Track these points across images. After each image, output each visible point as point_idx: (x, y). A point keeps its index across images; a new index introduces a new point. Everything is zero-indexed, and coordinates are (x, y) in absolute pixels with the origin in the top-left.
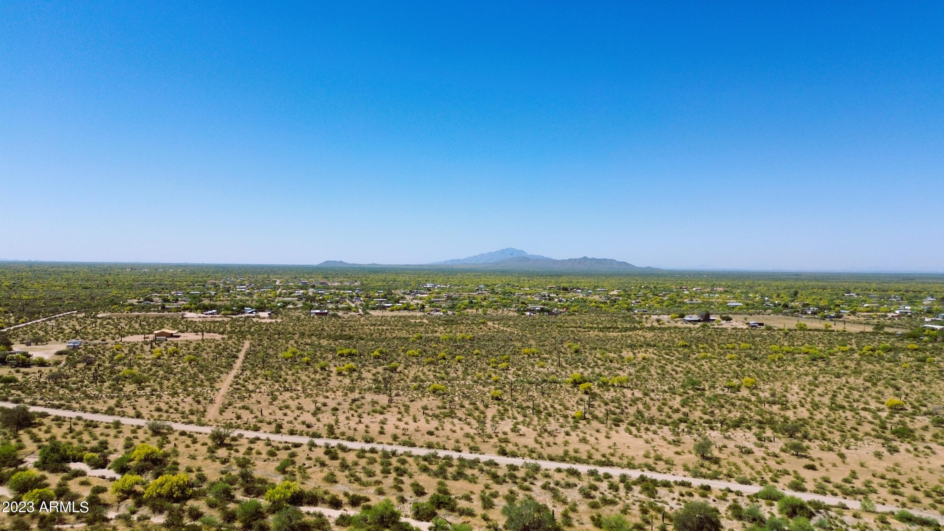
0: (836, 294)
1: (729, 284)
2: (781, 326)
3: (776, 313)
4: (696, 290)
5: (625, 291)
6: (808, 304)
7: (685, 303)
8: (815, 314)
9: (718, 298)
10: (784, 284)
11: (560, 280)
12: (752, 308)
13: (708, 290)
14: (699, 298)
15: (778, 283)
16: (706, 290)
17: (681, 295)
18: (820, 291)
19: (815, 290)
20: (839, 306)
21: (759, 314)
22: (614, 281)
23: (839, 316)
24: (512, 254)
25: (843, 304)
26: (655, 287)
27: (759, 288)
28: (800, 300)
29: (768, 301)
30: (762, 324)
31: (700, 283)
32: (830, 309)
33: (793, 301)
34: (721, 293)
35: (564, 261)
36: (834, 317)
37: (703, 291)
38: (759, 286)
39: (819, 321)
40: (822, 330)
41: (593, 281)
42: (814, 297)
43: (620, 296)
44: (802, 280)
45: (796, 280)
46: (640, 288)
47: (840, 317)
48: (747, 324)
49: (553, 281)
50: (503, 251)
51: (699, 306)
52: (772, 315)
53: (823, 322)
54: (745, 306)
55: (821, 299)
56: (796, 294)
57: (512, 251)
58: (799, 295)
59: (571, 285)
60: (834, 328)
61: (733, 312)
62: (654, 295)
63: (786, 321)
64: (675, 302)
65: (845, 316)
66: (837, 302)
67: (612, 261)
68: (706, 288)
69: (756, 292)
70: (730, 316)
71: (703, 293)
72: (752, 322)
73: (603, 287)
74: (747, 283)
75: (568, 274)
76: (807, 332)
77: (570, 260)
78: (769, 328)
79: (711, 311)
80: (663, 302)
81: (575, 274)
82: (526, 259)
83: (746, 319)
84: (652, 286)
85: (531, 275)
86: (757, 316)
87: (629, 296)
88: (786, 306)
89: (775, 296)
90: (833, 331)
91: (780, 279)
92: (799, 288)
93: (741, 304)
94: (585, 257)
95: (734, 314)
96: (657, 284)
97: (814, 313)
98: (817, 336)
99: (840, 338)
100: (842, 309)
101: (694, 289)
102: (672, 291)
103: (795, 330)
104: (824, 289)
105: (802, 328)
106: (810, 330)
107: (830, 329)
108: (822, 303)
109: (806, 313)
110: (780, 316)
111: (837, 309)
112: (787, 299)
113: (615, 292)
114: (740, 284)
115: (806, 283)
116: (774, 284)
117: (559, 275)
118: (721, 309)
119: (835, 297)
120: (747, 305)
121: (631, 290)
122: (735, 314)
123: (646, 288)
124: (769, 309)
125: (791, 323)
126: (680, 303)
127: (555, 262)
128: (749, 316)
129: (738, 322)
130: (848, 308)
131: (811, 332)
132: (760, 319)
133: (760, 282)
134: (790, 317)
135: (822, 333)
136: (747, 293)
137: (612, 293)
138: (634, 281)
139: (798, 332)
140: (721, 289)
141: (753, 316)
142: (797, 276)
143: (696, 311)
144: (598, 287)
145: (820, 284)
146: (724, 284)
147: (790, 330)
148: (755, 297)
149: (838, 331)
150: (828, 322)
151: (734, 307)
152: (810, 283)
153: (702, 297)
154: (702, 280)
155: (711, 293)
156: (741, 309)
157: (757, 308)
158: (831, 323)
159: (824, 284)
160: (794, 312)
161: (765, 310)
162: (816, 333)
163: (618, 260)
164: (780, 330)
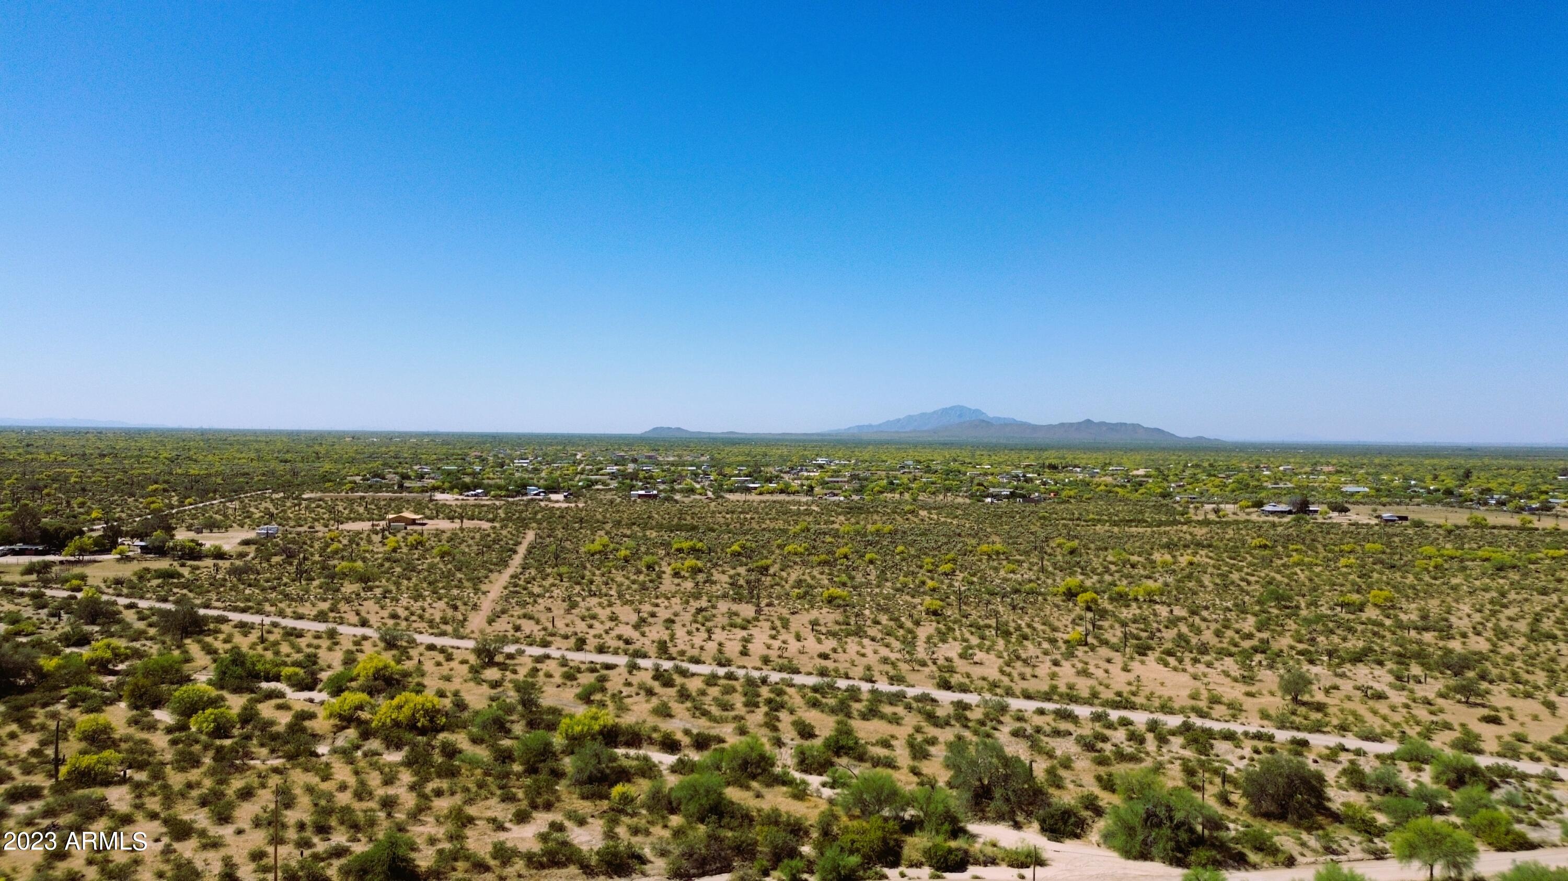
0: (1542, 476)
1: (1344, 461)
2: (1441, 521)
3: (1430, 502)
4: (1285, 470)
5: (1158, 469)
6: (1489, 490)
7: (1265, 488)
8: (1503, 504)
9: (1325, 481)
10: (1446, 463)
11: (1046, 454)
12: (1387, 496)
13: (1308, 469)
14: (1290, 481)
15: (1436, 461)
16: (1303, 471)
17: (1257, 475)
18: (1512, 472)
19: (1504, 472)
20: (1547, 493)
21: (1398, 504)
22: (1138, 457)
23: (1546, 508)
24: (960, 416)
25: (1554, 490)
26: (1211, 465)
27: (1398, 468)
28: (1474, 484)
29: (1415, 486)
30: (1405, 518)
31: (1292, 460)
32: (1530, 498)
33: (1462, 486)
34: (1330, 473)
35: (1050, 427)
36: (1537, 509)
37: (1297, 471)
38: (1400, 464)
39: (1509, 515)
40: (1515, 528)
41: (1101, 458)
42: (1500, 480)
43: (1150, 477)
44: (1480, 457)
45: (1471, 456)
46: (1186, 466)
47: (1549, 509)
48: (1377, 517)
49: (1032, 457)
50: (945, 411)
51: (1290, 491)
52: (1424, 506)
53: (1516, 516)
54: (1373, 493)
55: (1513, 484)
56: (1468, 474)
57: (960, 410)
58: (1474, 478)
59: (1064, 462)
60: (1536, 524)
61: (1351, 500)
62: (1209, 475)
63: (1449, 515)
64: (1248, 485)
65: (1558, 508)
66: (1544, 488)
67: (1136, 427)
68: (1303, 467)
69: (1395, 473)
70: (1347, 505)
71: (1296, 474)
72: (1386, 515)
73: (1119, 465)
74: (1377, 461)
75: (1058, 448)
76: (1487, 531)
77: (1062, 425)
78: (1418, 524)
79: (1311, 499)
80: (1225, 485)
81: (1070, 448)
82: (986, 423)
83: (1375, 510)
84: (1206, 464)
85: (993, 448)
86: (1395, 507)
87: (1166, 478)
88: (1449, 492)
89: (1429, 478)
90: (1537, 529)
91: (1439, 456)
92: (1474, 467)
93: (1367, 489)
94: (1088, 421)
95: (1353, 503)
96: (1215, 461)
97: (1501, 503)
98: (1506, 536)
99: (1548, 539)
100: (1552, 497)
101: (1281, 468)
102: (1242, 471)
103: (1466, 527)
104: (1519, 469)
105: (1479, 525)
106: (1494, 527)
107: (1530, 525)
108: (1517, 489)
109: (1486, 503)
110: (1439, 507)
111: (1543, 497)
112: (1451, 483)
113: (1141, 472)
114: (1365, 461)
115: (1486, 461)
116: (1427, 462)
117: (1042, 449)
118: (1329, 495)
119: (1539, 480)
120: (1378, 490)
121: (1169, 469)
122: (1357, 503)
123: (1197, 466)
124: (1418, 497)
125: (1460, 517)
126: (1256, 487)
127: (1035, 428)
128: (1380, 507)
129: (1360, 515)
130: (1564, 496)
131: (1495, 531)
132: (1402, 511)
133: (1401, 460)
134: (1457, 509)
135: (1515, 532)
136: (1377, 474)
137: (1135, 472)
138: (1174, 457)
139: (1472, 530)
140: (1331, 468)
141: (1388, 507)
142: (1471, 452)
143: (1284, 499)
144: (1110, 464)
145: (1513, 462)
146: (1335, 461)
147: (1457, 527)
148: (1392, 481)
149: (1544, 529)
150: (1526, 515)
151: (1352, 494)
152: (1495, 462)
153: (1295, 479)
154: (1294, 457)
155: (1312, 474)
156: (1366, 495)
157: (1395, 496)
158: (1534, 518)
159: (1521, 463)
160: (1463, 501)
161: (1411, 498)
162: (1504, 532)
163: (1145, 426)
164: (1439, 526)
